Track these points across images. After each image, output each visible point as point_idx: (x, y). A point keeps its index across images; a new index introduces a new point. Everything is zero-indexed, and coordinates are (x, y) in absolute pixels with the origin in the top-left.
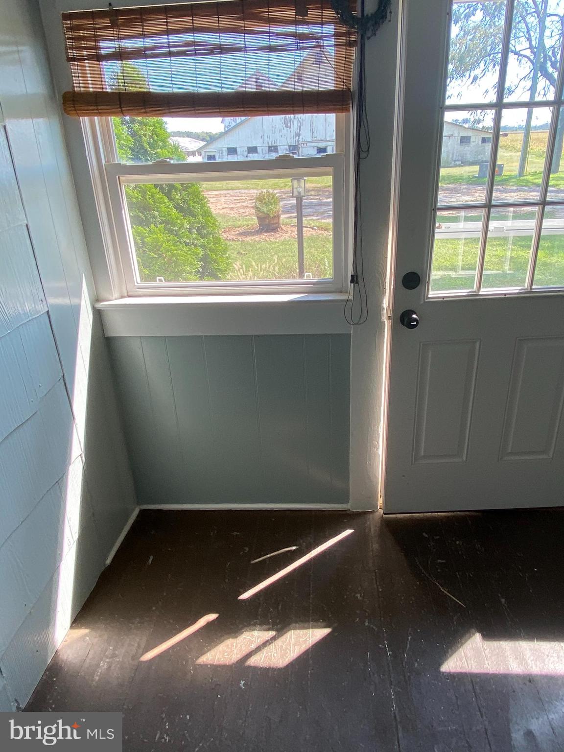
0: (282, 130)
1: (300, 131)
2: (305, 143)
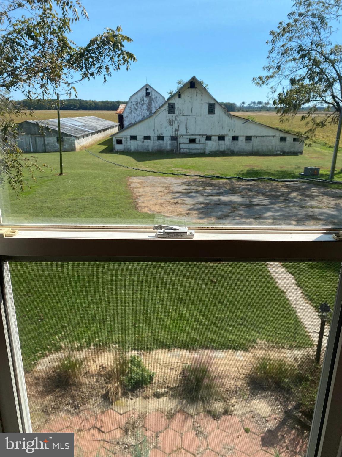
0: (167, 127)
1: (179, 128)
2: (182, 136)
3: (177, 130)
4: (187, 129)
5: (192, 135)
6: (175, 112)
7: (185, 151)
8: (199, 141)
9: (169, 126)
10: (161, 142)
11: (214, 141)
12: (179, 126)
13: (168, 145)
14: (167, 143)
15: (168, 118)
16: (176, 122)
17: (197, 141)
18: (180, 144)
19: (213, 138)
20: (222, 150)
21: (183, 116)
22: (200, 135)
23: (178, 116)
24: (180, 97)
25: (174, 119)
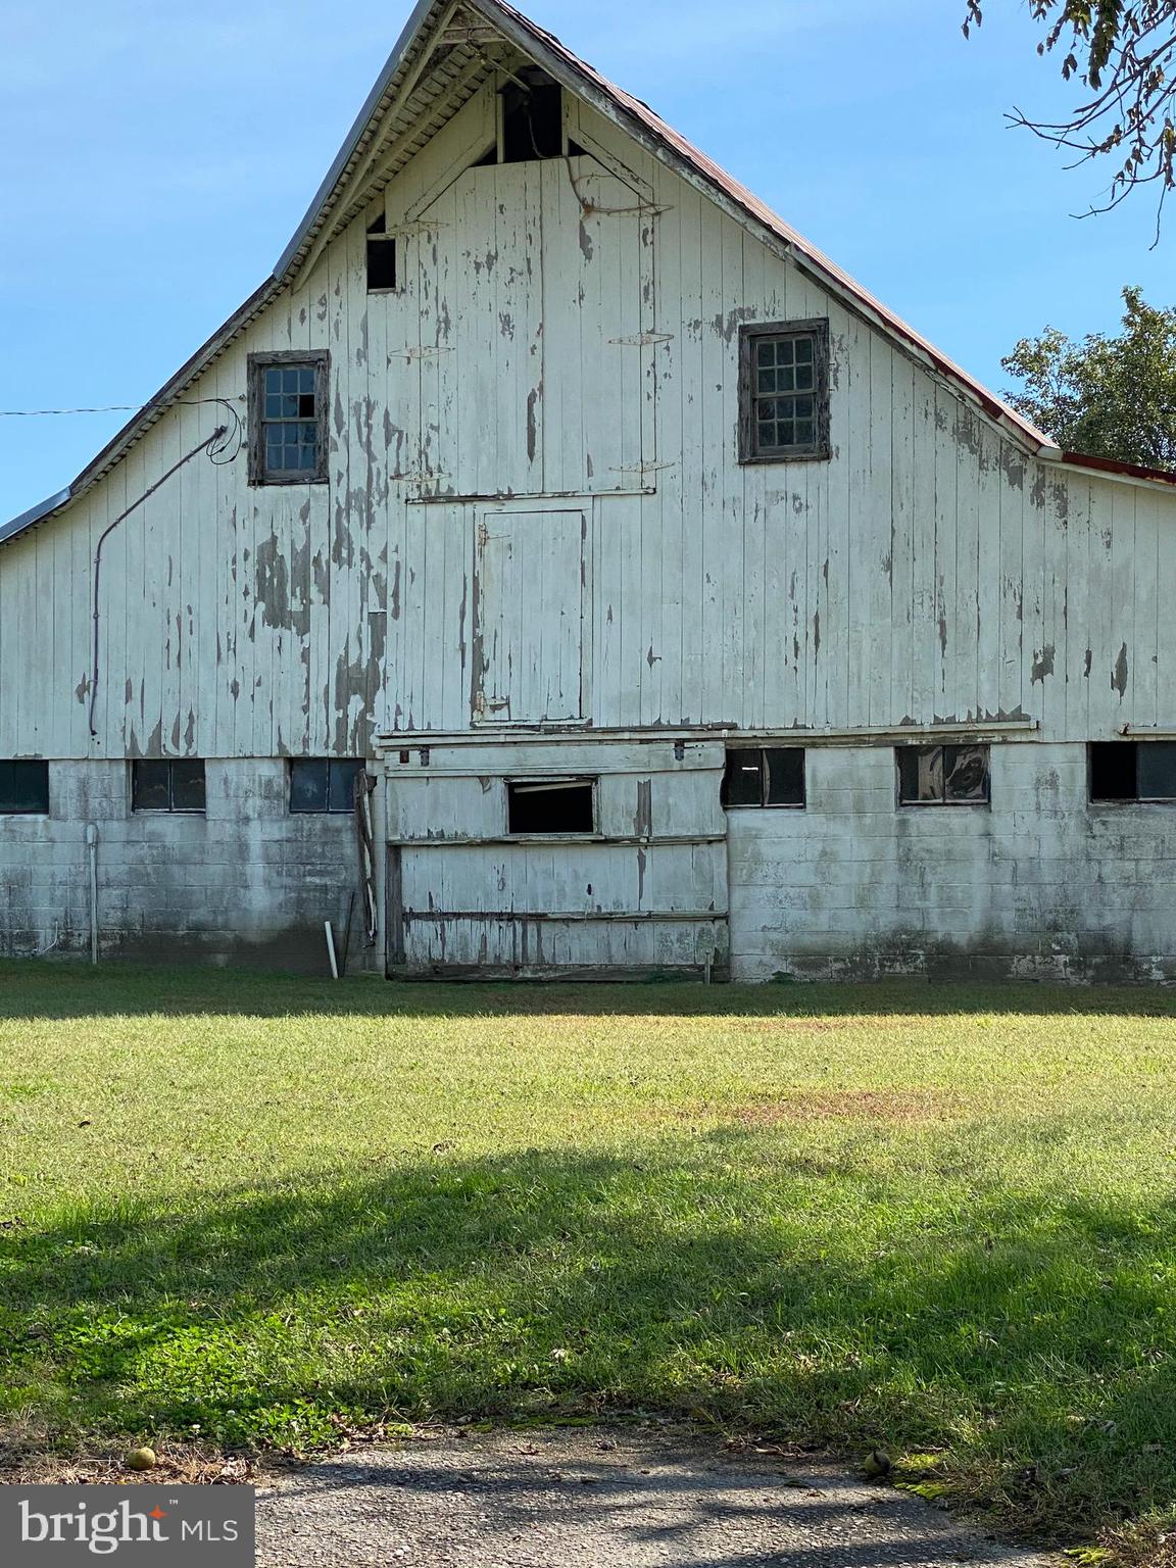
0: (243, 643)
1: (378, 649)
2: (418, 746)
3: (360, 682)
4: (480, 667)
5: (550, 731)
6: (336, 462)
7: (466, 942)
8: (644, 815)
9: (265, 632)
10: (168, 826)
11: (832, 811)
12: (378, 622)
13: (256, 869)
14: (242, 849)
15: (251, 537)
16: (345, 582)
17: (613, 807)
18: (395, 850)
19: (819, 766)
20: (961, 929)
21: (430, 500)
22: (646, 734)
23: (363, 504)
24: (382, 272)
25: (321, 544)
